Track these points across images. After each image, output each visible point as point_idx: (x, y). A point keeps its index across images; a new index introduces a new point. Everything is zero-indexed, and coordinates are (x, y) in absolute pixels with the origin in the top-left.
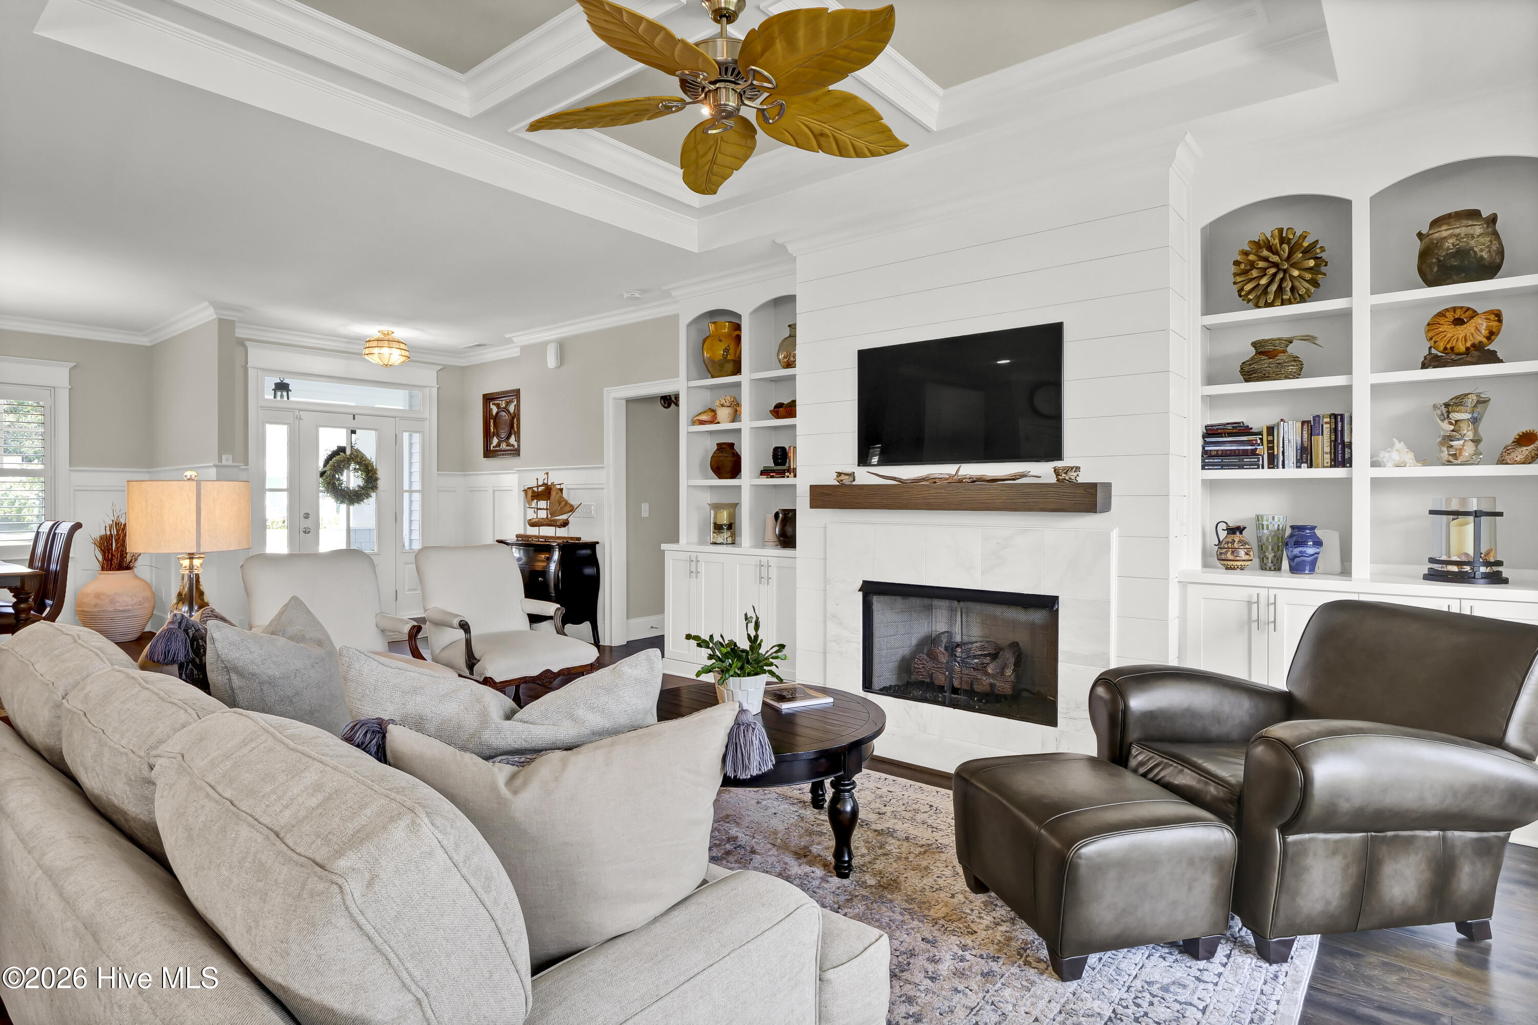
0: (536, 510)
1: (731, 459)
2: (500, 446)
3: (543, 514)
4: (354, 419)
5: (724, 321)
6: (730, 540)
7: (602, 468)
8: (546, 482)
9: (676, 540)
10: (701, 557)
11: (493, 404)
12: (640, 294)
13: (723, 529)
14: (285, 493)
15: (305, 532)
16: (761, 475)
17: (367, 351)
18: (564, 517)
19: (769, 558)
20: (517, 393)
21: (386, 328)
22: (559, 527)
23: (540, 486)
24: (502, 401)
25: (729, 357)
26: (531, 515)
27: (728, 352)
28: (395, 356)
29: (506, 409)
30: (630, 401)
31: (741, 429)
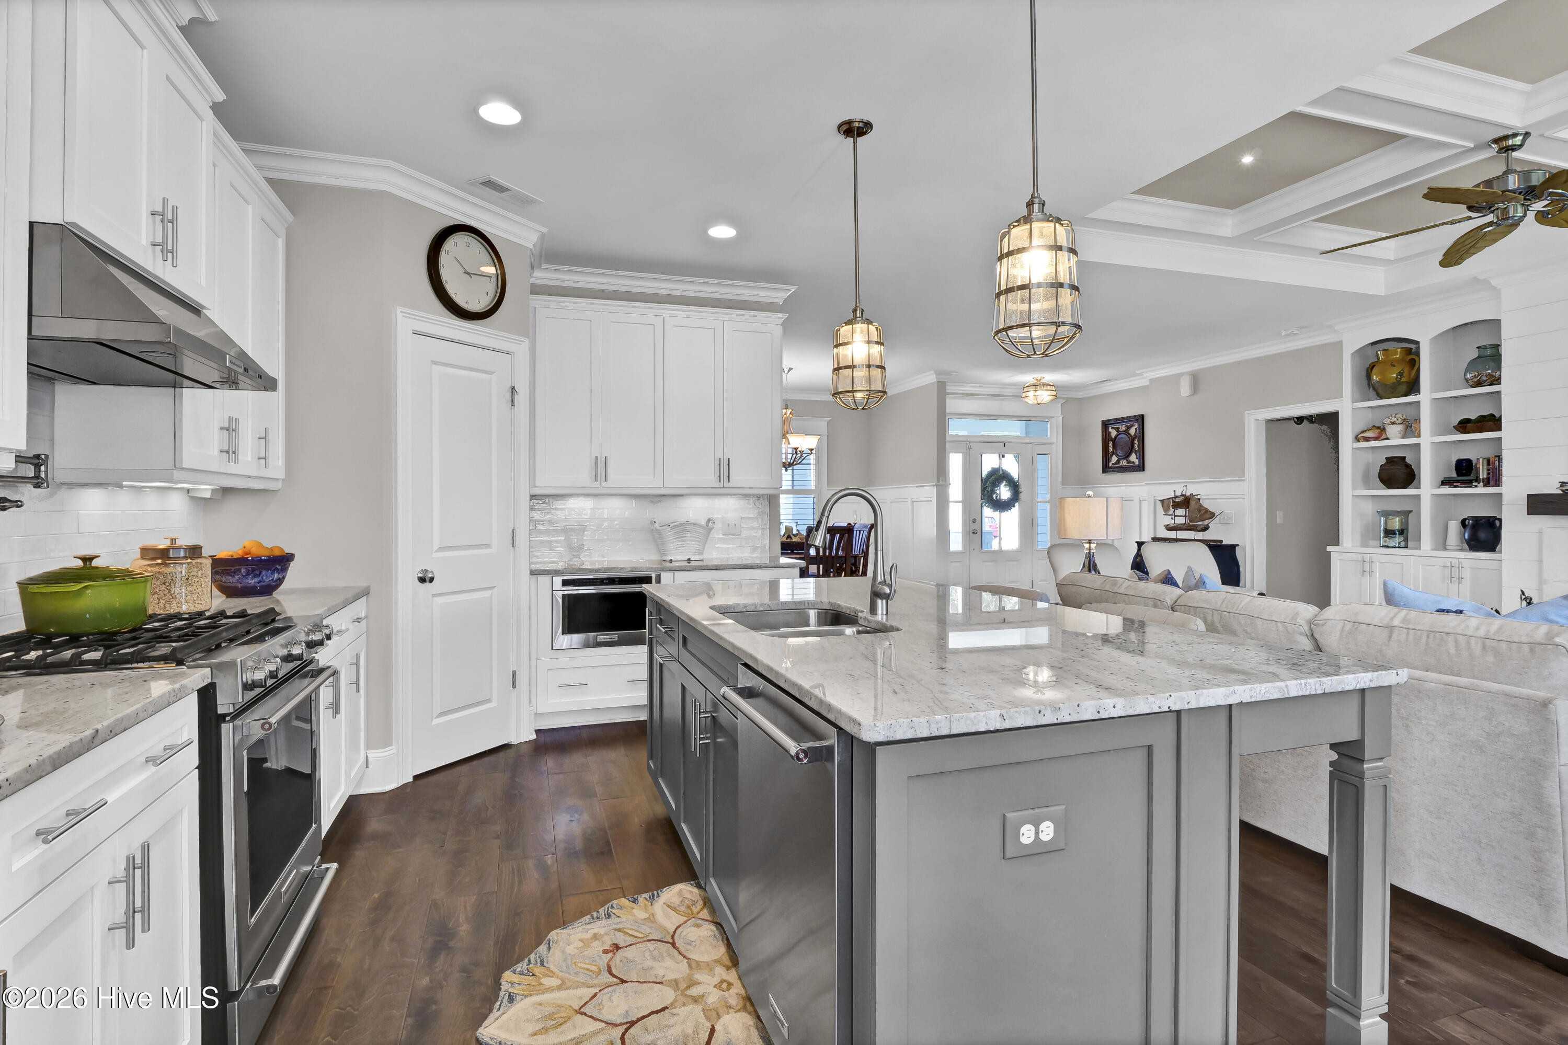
0: (1173, 517)
1: (1405, 471)
2: (1119, 463)
3: (1181, 521)
4: (1004, 446)
5: (1397, 348)
6: (1403, 544)
7: (1244, 480)
8: (1184, 493)
9: (1336, 542)
10: (1374, 558)
11: (1112, 428)
12: (1298, 330)
13: (1395, 534)
14: (961, 504)
15: (973, 533)
16: (1442, 485)
17: (1024, 395)
18: (1206, 522)
19: (1460, 560)
20: (1141, 419)
21: (1038, 376)
22: (1199, 531)
23: (1177, 497)
24: (1122, 425)
25: (1403, 380)
26: (1168, 520)
27: (1402, 375)
28: (1045, 396)
29: (1126, 432)
30: (1269, 422)
31: (1420, 444)
